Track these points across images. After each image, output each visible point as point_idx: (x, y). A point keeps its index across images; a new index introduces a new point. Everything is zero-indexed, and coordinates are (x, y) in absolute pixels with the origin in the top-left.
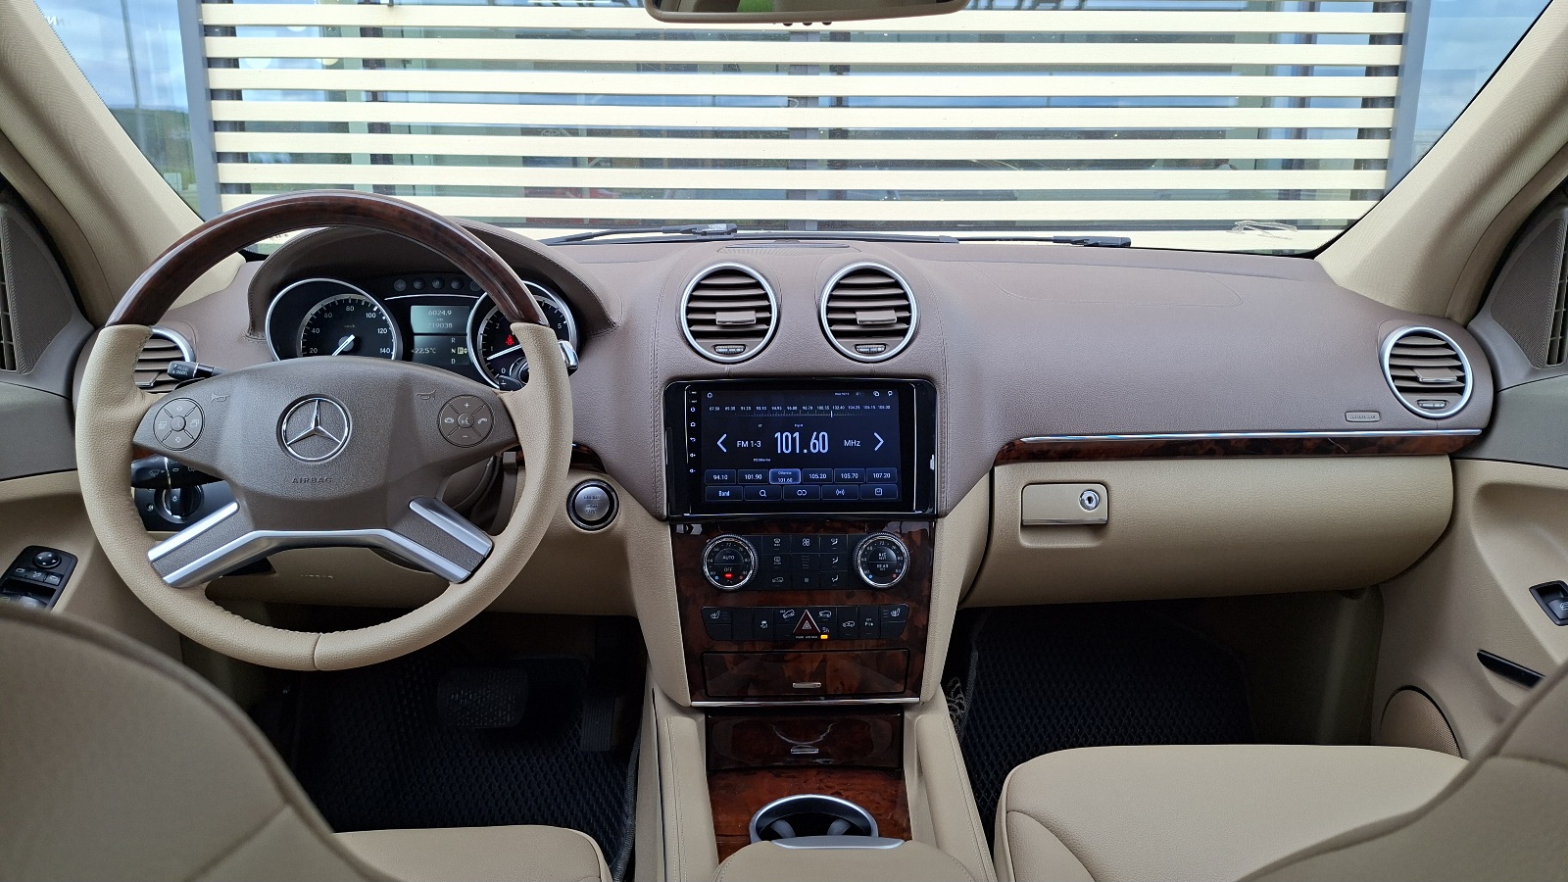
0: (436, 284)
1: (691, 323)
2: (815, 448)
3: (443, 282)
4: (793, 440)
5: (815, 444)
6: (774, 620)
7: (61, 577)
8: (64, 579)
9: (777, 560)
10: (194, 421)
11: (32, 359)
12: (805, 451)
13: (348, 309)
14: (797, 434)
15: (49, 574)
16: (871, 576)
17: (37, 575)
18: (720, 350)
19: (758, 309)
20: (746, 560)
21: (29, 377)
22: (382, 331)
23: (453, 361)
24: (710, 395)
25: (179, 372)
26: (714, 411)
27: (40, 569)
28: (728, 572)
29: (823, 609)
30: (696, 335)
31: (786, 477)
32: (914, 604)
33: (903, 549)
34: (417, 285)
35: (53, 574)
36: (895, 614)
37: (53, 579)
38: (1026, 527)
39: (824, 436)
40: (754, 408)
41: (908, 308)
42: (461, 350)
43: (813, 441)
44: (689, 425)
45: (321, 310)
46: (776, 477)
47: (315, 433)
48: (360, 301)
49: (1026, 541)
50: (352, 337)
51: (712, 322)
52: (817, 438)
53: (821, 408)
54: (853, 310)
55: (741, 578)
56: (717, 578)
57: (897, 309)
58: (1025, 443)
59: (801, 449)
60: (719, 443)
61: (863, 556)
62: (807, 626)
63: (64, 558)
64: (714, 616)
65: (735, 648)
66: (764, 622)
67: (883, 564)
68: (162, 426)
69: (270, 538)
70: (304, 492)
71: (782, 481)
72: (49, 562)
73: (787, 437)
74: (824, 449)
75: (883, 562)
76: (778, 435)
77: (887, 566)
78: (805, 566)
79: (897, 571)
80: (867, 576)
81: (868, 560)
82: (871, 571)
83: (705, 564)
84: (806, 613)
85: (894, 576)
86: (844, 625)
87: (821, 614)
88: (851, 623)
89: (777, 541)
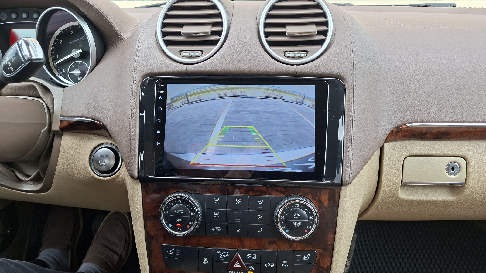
1: (164, 34)
6: (213, 257)
9: (216, 214)
16: (287, 231)
18: (184, 54)
19: (214, 24)
20: (192, 214)
28: (178, 223)
29: (249, 252)
30: (167, 43)
32: (320, 251)
33: (313, 208)
34: (14, 16)
36: (305, 258)
38: (404, 185)
41: (326, 24)
44: (156, 109)
49: (404, 195)
51: (179, 34)
54: (283, 25)
55: (188, 227)
56: (170, 225)
57: (318, 24)
58: (409, 127)
61: (282, 215)
62: (237, 265)
66: (205, 260)
67: (297, 222)
75: (298, 220)
77: (300, 224)
78: (238, 219)
79: (308, 227)
80: (285, 230)
81: (285, 218)
82: (288, 228)
83: (162, 214)
84: (237, 255)
85: (306, 231)
86: (266, 265)
87: (248, 256)
88: (271, 264)
89: (217, 200)
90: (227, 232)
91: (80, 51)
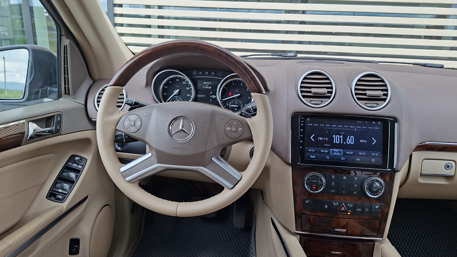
0: (207, 73)
1: (302, 92)
2: (348, 142)
3: (209, 72)
4: (340, 138)
5: (348, 140)
6: (331, 205)
7: (82, 166)
8: (83, 166)
9: (333, 184)
10: (138, 123)
11: (75, 93)
12: (345, 143)
13: (177, 80)
14: (341, 136)
15: (79, 165)
16: (370, 193)
17: (75, 165)
18: (313, 103)
20: (321, 183)
21: (74, 98)
22: (188, 88)
23: (211, 100)
24: (308, 119)
25: (128, 102)
26: (310, 125)
27: (76, 163)
28: (314, 187)
29: (349, 203)
30: (304, 96)
31: (337, 152)
32: (384, 204)
33: (383, 183)
34: (200, 73)
35: (80, 165)
36: (377, 207)
37: (80, 167)
38: (422, 175)
39: (352, 138)
40: (325, 125)
41: (387, 90)
42: (214, 97)
43: (348, 139)
44: (300, 130)
45: (168, 80)
46: (333, 152)
47: (182, 130)
48: (181, 78)
49: (421, 180)
50: (178, 90)
51: (310, 92)
52: (350, 138)
53: (352, 127)
54: (365, 90)
55: (319, 189)
56: (309, 188)
57: (383, 90)
58: (426, 144)
59: (343, 142)
60: (311, 138)
61: (367, 185)
62: (343, 209)
63: (83, 160)
64: (307, 202)
65: (314, 214)
66: (326, 206)
67: (375, 189)
68: (126, 123)
69: (162, 167)
70: (176, 152)
71: (335, 154)
72: (79, 161)
73: (338, 137)
74: (352, 142)
75: (375, 188)
76: (334, 136)
77: (376, 189)
78: (344, 187)
79: (380, 192)
80: (368, 192)
81: (369, 187)
82: (370, 191)
83: (305, 182)
84: (343, 204)
85: (379, 193)
86: (357, 210)
87: (348, 205)
88: (360, 209)
89: (333, 177)
90: (338, 193)
91: (239, 95)
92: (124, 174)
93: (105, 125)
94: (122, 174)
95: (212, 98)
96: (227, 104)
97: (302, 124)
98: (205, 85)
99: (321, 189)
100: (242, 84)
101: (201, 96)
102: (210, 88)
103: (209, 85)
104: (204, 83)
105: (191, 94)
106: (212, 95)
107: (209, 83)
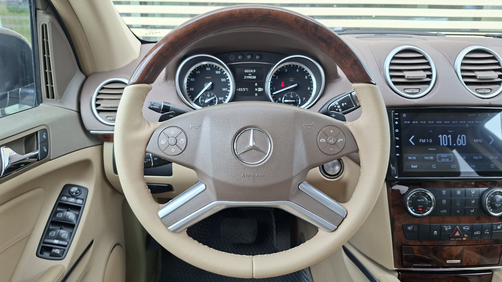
0: (249, 57)
1: (392, 77)
2: (459, 143)
4: (448, 138)
5: (459, 141)
6: (441, 230)
7: (83, 199)
8: (84, 200)
9: (444, 202)
10: (182, 140)
11: (61, 94)
12: (455, 145)
13: (207, 69)
14: (450, 136)
15: (77, 199)
16: (492, 210)
17: (72, 200)
18: (408, 92)
19: (425, 70)
20: (429, 202)
21: (61, 102)
22: (223, 80)
23: (256, 94)
24: (404, 115)
26: (407, 124)
27: (73, 197)
28: (420, 208)
29: (465, 226)
30: (395, 83)
31: (446, 158)
34: (240, 57)
35: (79, 198)
36: (499, 227)
37: (80, 201)
39: (463, 137)
40: (427, 122)
41: (500, 70)
42: (260, 90)
43: (458, 139)
44: (395, 131)
45: (195, 69)
46: (440, 158)
47: (254, 148)
48: (216, 66)
50: (211, 83)
52: (460, 138)
53: (462, 122)
54: (474, 71)
55: (426, 210)
56: (413, 210)
59: (452, 144)
60: (410, 140)
61: (488, 200)
62: (457, 234)
63: (83, 190)
64: (409, 228)
65: (419, 244)
66: (436, 232)
68: (163, 142)
69: (221, 205)
70: (247, 182)
71: (443, 160)
72: (76, 193)
73: (445, 137)
74: (464, 143)
75: (498, 203)
76: (440, 136)
77: (500, 205)
78: (458, 204)
80: (490, 210)
81: (490, 202)
82: (492, 208)
83: (408, 203)
84: (457, 227)
86: (475, 233)
87: (464, 228)
88: (478, 233)
89: (444, 192)
90: (451, 213)
91: (296, 85)
92: (166, 221)
93: (127, 146)
94: (162, 221)
95: (257, 92)
96: (280, 99)
97: (397, 123)
98: (247, 74)
99: (428, 210)
100: (298, 71)
101: (243, 89)
102: (255, 77)
103: (253, 74)
104: (246, 71)
105: (228, 87)
106: (257, 87)
107: (253, 71)
